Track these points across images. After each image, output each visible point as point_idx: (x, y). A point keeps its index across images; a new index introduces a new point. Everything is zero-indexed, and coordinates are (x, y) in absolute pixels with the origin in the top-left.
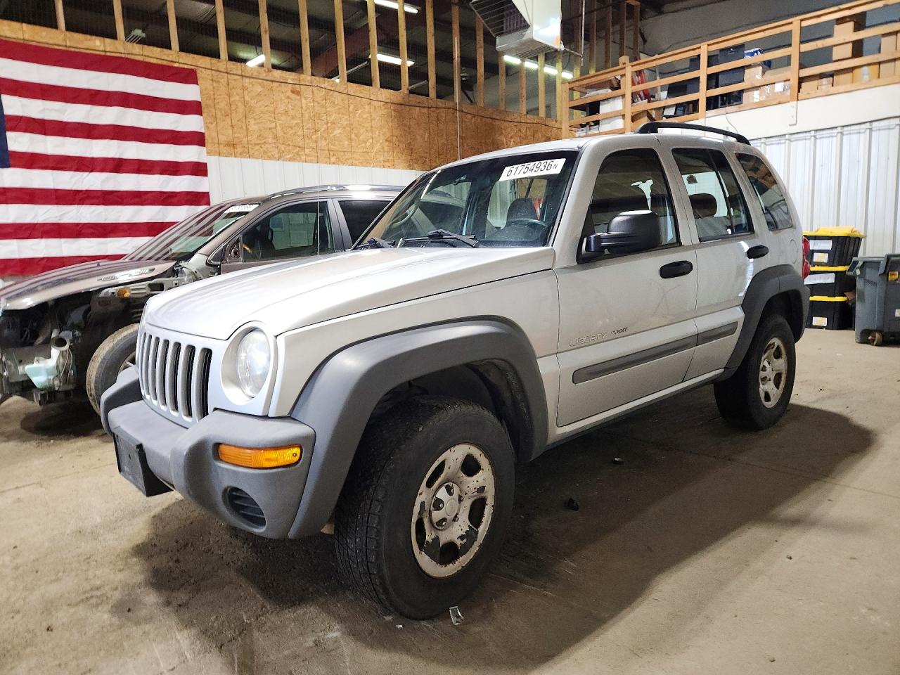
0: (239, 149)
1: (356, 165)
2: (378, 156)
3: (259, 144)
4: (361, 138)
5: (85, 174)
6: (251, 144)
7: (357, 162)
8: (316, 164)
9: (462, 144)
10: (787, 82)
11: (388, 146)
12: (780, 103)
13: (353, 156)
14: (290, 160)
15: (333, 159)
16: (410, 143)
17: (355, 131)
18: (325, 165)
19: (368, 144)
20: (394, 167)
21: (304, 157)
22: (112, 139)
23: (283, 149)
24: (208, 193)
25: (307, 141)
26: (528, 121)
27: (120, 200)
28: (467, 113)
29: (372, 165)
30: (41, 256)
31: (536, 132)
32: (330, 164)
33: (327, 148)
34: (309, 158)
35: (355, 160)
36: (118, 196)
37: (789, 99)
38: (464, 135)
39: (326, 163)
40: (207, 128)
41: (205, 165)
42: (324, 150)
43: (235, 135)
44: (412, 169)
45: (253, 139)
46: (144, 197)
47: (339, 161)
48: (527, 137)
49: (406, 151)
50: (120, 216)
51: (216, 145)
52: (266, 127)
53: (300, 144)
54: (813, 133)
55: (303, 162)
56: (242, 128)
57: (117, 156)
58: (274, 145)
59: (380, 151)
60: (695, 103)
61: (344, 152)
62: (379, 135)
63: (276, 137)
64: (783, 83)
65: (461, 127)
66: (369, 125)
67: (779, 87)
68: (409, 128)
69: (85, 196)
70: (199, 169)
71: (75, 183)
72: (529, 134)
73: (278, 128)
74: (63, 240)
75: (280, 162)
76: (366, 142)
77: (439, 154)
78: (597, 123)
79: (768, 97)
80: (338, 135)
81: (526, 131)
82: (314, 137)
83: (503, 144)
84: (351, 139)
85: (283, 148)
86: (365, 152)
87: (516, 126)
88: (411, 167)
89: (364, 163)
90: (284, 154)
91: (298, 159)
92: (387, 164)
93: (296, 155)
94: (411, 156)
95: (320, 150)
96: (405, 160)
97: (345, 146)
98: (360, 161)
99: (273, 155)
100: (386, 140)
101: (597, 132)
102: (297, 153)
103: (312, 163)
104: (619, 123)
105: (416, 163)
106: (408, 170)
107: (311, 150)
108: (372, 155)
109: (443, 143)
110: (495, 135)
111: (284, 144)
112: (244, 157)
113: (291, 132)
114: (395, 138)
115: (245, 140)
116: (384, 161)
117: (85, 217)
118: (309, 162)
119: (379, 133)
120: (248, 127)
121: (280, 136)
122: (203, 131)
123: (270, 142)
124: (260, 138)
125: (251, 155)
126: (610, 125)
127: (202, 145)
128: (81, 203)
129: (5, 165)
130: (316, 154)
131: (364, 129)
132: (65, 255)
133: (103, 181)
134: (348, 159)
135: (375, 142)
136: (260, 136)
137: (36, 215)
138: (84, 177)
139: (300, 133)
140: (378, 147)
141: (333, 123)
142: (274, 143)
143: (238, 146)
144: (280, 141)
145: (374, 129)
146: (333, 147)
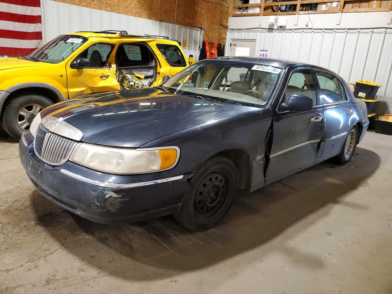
1: (121, 13)
2: (133, 10)
7: (121, 12)
8: (99, 10)
9: (178, 9)
10: (339, 3)
11: (138, 5)
12: (334, 13)
13: (120, 8)
14: (85, 6)
15: (108, 9)
16: (151, 5)
18: (104, 11)
19: (128, 3)
20: (141, 17)
21: (93, 6)
29: (129, 14)
31: (216, 8)
32: (107, 11)
34: (95, 6)
35: (121, 10)
37: (338, 11)
38: (179, 4)
39: (105, 10)
42: (104, 3)
44: (150, 19)
47: (112, 10)
48: (211, 10)
49: (148, 9)
54: (346, 30)
55: (92, 8)
59: (134, 7)
60: (296, 5)
61: (115, 5)
64: (336, 3)
67: (335, 4)
72: (213, 8)
75: (80, 7)
77: (165, 13)
78: (247, 8)
79: (329, 9)
81: (211, 7)
83: (199, 11)
86: (127, 7)
87: (206, 3)
88: (150, 18)
89: (126, 13)
90: (82, 2)
91: (90, 6)
92: (137, 15)
93: (88, 4)
94: (150, 12)
95: (102, 2)
96: (146, 13)
97: (116, 2)
98: (123, 11)
99: (76, 3)
100: (138, 2)
101: (246, 13)
102: (89, 3)
103: (97, 9)
104: (257, 10)
105: (153, 16)
106: (148, 20)
107: (97, 2)
108: (130, 9)
109: (168, 7)
110: (195, 6)
112: (60, 1)
114: (143, 1)
116: (136, 13)
118: (95, 9)
125: (64, 0)
126: (253, 10)
130: (99, 5)
134: (117, 10)
135: (132, 2)
140: (133, 5)
146: (109, 2)
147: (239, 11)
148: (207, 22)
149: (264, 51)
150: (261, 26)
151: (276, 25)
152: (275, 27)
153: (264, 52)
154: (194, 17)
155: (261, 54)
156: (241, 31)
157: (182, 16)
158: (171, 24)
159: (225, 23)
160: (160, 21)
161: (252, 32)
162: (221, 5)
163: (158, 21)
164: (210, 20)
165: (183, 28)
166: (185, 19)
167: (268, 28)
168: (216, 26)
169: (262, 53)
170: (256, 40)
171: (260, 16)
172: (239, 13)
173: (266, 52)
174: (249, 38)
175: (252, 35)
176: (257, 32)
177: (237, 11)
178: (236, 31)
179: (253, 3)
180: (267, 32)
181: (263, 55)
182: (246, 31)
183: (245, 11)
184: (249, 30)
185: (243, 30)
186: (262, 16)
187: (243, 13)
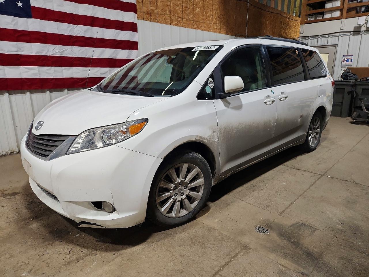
0: (152, 17)
1: (204, 30)
2: (214, 26)
3: (162, 14)
4: (208, 15)
5: (75, 26)
6: (159, 14)
8: (187, 29)
9: (249, 22)
11: (218, 20)
13: (204, 25)
14: (177, 25)
15: (195, 26)
16: (228, 19)
17: (205, 10)
18: (191, 29)
19: (210, 18)
20: (220, 32)
21: (182, 24)
22: (90, 4)
23: (173, 18)
24: (138, 42)
25: (184, 14)
26: (275, 12)
27: (93, 44)
28: (252, 5)
29: (211, 31)
30: (52, 77)
31: (276, 18)
32: (193, 29)
33: (192, 20)
34: (185, 25)
35: (204, 27)
38: (250, 17)
40: (138, 2)
41: (136, 24)
43: (151, 8)
44: (227, 34)
45: (159, 10)
46: (107, 43)
47: (198, 28)
48: (273, 20)
49: (226, 24)
50: (93, 54)
51: (142, 13)
52: (165, 4)
53: (181, 16)
56: (154, 3)
57: (92, 15)
58: (169, 15)
59: (215, 23)
61: (200, 22)
62: (215, 14)
63: (170, 11)
66: (211, 7)
68: (228, 11)
69: (75, 40)
70: (133, 27)
71: (70, 32)
73: (172, 5)
74: (64, 68)
75: (172, 26)
76: (209, 17)
77: (239, 27)
80: (198, 12)
81: (273, 18)
82: (187, 12)
83: (264, 23)
84: (203, 15)
86: (209, 23)
87: (270, 14)
89: (208, 29)
90: (173, 21)
91: (180, 25)
92: (217, 31)
93: (178, 22)
94: (228, 27)
96: (225, 29)
97: (201, 19)
98: (206, 28)
99: (168, 22)
100: (218, 17)
102: (179, 21)
104: (337, 14)
105: (230, 31)
107: (185, 20)
108: (212, 25)
109: (241, 21)
110: (262, 18)
111: (173, 15)
112: (155, 22)
113: (177, 8)
114: (222, 16)
115: (156, 11)
116: (216, 29)
117: (75, 54)
118: (184, 27)
119: (216, 12)
120: (157, 3)
121: (172, 10)
122: (136, 3)
123: (167, 13)
124: (163, 11)
125: (158, 20)
126: (331, 14)
127: (135, 12)
128: (73, 44)
129: (29, 16)
130: (188, 22)
131: (209, 10)
132: (64, 77)
133: (85, 31)
134: (201, 27)
135: (213, 17)
136: (163, 9)
137: (48, 51)
138: (75, 28)
139: (181, 9)
140: (214, 20)
141: (196, 5)
142: (169, 14)
143: (152, 15)
144: (172, 13)
145: (213, 10)
146: (195, 19)
147: (312, 17)
149: (347, 56)
150: (343, 29)
151: (364, 26)
152: (363, 29)
153: (349, 58)
154: (260, 29)
155: (344, 60)
156: (317, 38)
157: (251, 29)
160: (235, 36)
161: (331, 37)
162: (281, 15)
163: (233, 35)
164: (272, 32)
166: (254, 32)
167: (352, 30)
169: (346, 58)
170: (337, 45)
171: (342, 19)
172: (312, 19)
173: (351, 56)
174: (327, 44)
175: (332, 41)
176: (339, 37)
177: (309, 17)
178: (310, 38)
179: (331, 7)
180: (352, 35)
181: (348, 61)
182: (323, 37)
183: (320, 17)
184: (328, 35)
185: (320, 36)
186: (344, 19)
187: (318, 18)
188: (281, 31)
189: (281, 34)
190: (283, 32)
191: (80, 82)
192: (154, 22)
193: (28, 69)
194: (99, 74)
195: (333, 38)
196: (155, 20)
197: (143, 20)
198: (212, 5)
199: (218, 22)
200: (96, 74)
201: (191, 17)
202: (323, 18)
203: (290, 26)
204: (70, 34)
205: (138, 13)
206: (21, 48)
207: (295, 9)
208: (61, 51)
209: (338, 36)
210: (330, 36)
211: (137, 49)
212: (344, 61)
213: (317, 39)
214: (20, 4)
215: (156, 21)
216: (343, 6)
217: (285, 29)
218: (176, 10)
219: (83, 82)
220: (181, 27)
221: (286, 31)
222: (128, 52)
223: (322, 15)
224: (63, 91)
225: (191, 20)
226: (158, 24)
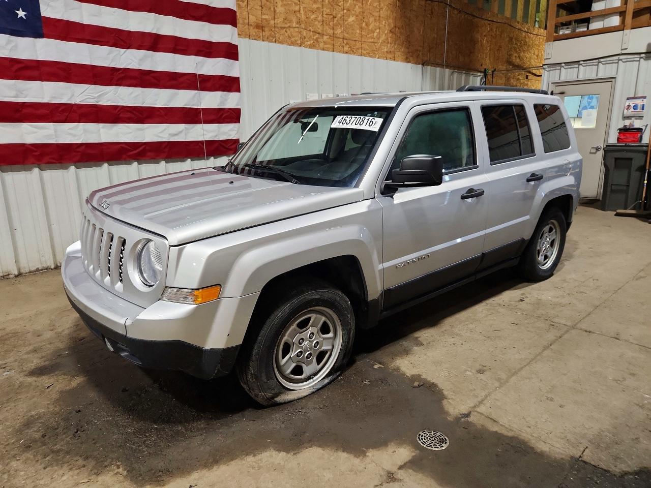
0: (266, 33)
1: (364, 55)
2: (383, 47)
3: (285, 28)
4: (370, 27)
5: (123, 50)
6: (278, 28)
7: (365, 52)
8: (331, 53)
9: (448, 39)
11: (391, 37)
13: (363, 46)
14: (312, 46)
15: (346, 49)
16: (409, 35)
17: (366, 20)
18: (338, 53)
19: (375, 34)
20: (394, 59)
21: (322, 45)
22: (149, 11)
23: (305, 35)
24: (239, 78)
25: (326, 27)
26: (498, 21)
27: (156, 81)
28: (454, 8)
29: (377, 56)
30: (80, 141)
31: (502, 32)
32: (343, 53)
33: (341, 36)
34: (326, 46)
35: (364, 50)
36: (154, 78)
38: (450, 31)
39: (340, 52)
40: (239, 6)
41: (236, 47)
43: (264, 17)
44: (409, 62)
45: (279, 21)
46: (181, 80)
47: (351, 51)
48: (496, 36)
49: (405, 43)
50: (157, 100)
51: (247, 26)
52: (290, 9)
53: (320, 31)
56: (270, 8)
57: (154, 32)
58: (297, 30)
59: (384, 42)
61: (356, 41)
62: (385, 26)
63: (299, 22)
65: (449, 23)
66: (376, 14)
68: (410, 20)
69: (123, 75)
70: (230, 52)
71: (113, 60)
72: (498, 33)
73: (302, 11)
74: (101, 125)
75: (302, 48)
76: (374, 32)
77: (430, 48)
78: (587, 21)
80: (352, 23)
81: (496, 31)
82: (331, 23)
83: (478, 41)
84: (362, 28)
85: (304, 33)
86: (373, 42)
87: (489, 24)
88: (407, 60)
89: (372, 54)
90: (306, 40)
91: (317, 46)
92: (389, 56)
93: (315, 42)
94: (408, 49)
95: (336, 37)
96: (403, 52)
97: (357, 35)
98: (368, 51)
99: (296, 41)
100: (390, 31)
101: (586, 29)
102: (317, 40)
103: (328, 51)
104: (615, 21)
105: (412, 56)
106: (405, 63)
107: (328, 37)
108: (378, 45)
109: (434, 37)
110: (473, 32)
111: (306, 29)
112: (271, 41)
113: (313, 17)
114: (397, 29)
115: (272, 22)
116: (387, 52)
117: (123, 100)
118: (325, 50)
119: (385, 23)
120: (276, 8)
121: (303, 20)
122: (235, 9)
123: (294, 26)
124: (286, 21)
125: (277, 39)
126: (602, 22)
127: (234, 24)
128: (119, 83)
129: (38, 35)
130: (332, 42)
131: (373, 18)
132: (103, 140)
133: (141, 60)
134: (358, 49)
135: (381, 33)
136: (285, 19)
137: (73, 95)
138: (121, 54)
139: (320, 18)
140: (383, 38)
141: (348, 10)
142: (298, 27)
143: (266, 29)
144: (303, 26)
145: (381, 19)
146: (347, 35)
147: (568, 28)
148: (490, 60)
149: (635, 98)
150: (626, 49)
153: (639, 102)
154: (471, 53)
155: (629, 106)
156: (577, 66)
157: (454, 52)
158: (438, 69)
159: (514, 58)
160: (423, 65)
161: (603, 64)
162: (511, 26)
163: (419, 64)
164: (495, 56)
165: (456, 75)
166: (459, 57)
167: (644, 51)
168: (502, 65)
169: (632, 103)
170: (615, 78)
171: (623, 30)
172: (567, 32)
173: (641, 99)
174: (597, 76)
175: (605, 71)
176: (618, 63)
177: (562, 29)
178: (563, 67)
179: (604, 8)
180: (644, 60)
181: (635, 107)
182: (588, 64)
183: (583, 27)
184: (597, 61)
185: (582, 62)
186: (629, 30)
187: (577, 30)
188: (510, 55)
189: (511, 60)
190: (516, 56)
191: (132, 151)
192: (269, 42)
193: (35, 127)
194: (168, 135)
195: (607, 65)
196: (272, 38)
197: (247, 39)
198: (378, 10)
199: (390, 40)
200: (161, 135)
201: (339, 31)
202: (588, 29)
203: (529, 45)
204: (112, 65)
205: (238, 25)
206: (23, 91)
207: (537, 14)
208: (96, 95)
209: (617, 61)
210: (601, 62)
211: (238, 90)
212: (628, 108)
213: (576, 68)
214: (21, 14)
215: (274, 40)
216: (625, 6)
217: (520, 50)
218: (310, 20)
219: (138, 151)
220: (320, 50)
221: (522, 54)
222: (221, 96)
223: (586, 24)
224: (100, 166)
225: (338, 38)
226: (277, 45)
